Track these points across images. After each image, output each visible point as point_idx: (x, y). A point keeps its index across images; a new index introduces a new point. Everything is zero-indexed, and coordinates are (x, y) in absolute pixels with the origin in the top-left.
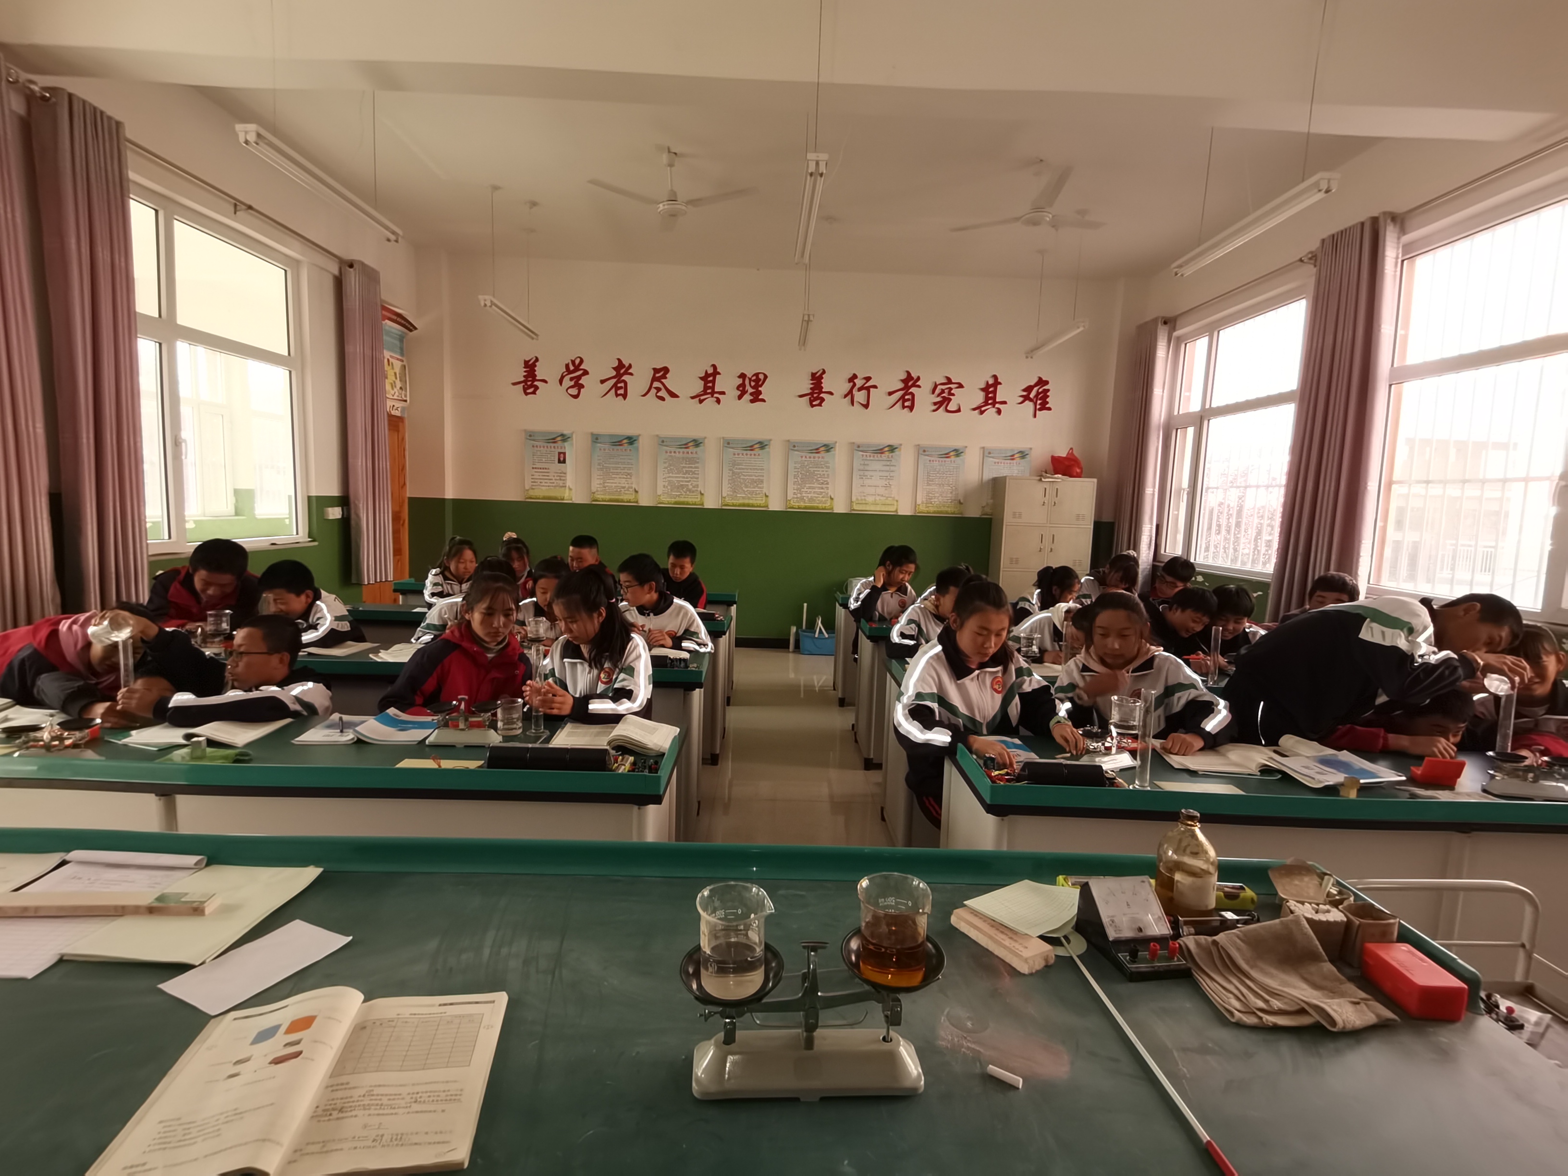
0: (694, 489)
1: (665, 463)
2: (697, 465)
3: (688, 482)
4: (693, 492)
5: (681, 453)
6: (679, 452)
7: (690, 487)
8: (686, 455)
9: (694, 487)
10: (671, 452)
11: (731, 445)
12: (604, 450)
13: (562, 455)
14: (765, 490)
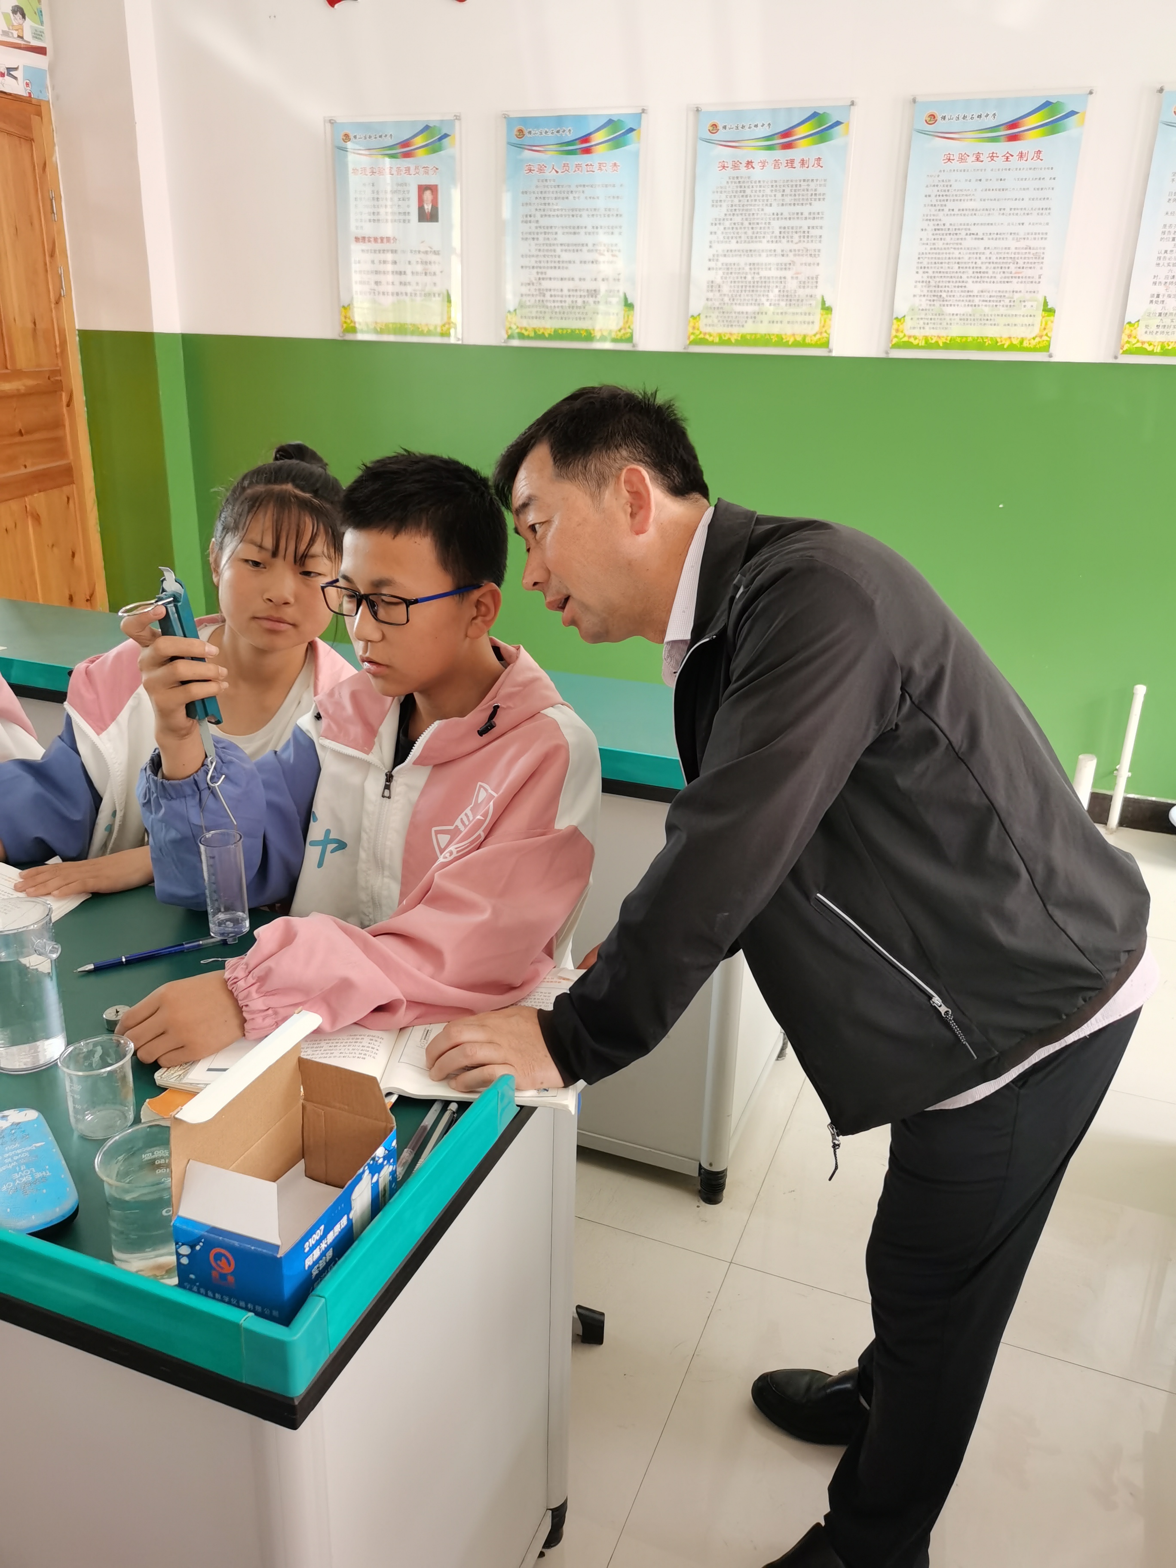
0: (801, 292)
1: (716, 204)
2: (817, 207)
3: (786, 267)
4: (800, 301)
5: (770, 167)
6: (763, 164)
7: (792, 285)
8: (784, 173)
9: (803, 285)
10: (736, 166)
11: (941, 126)
12: (541, 170)
13: (428, 195)
14: (1045, 290)
